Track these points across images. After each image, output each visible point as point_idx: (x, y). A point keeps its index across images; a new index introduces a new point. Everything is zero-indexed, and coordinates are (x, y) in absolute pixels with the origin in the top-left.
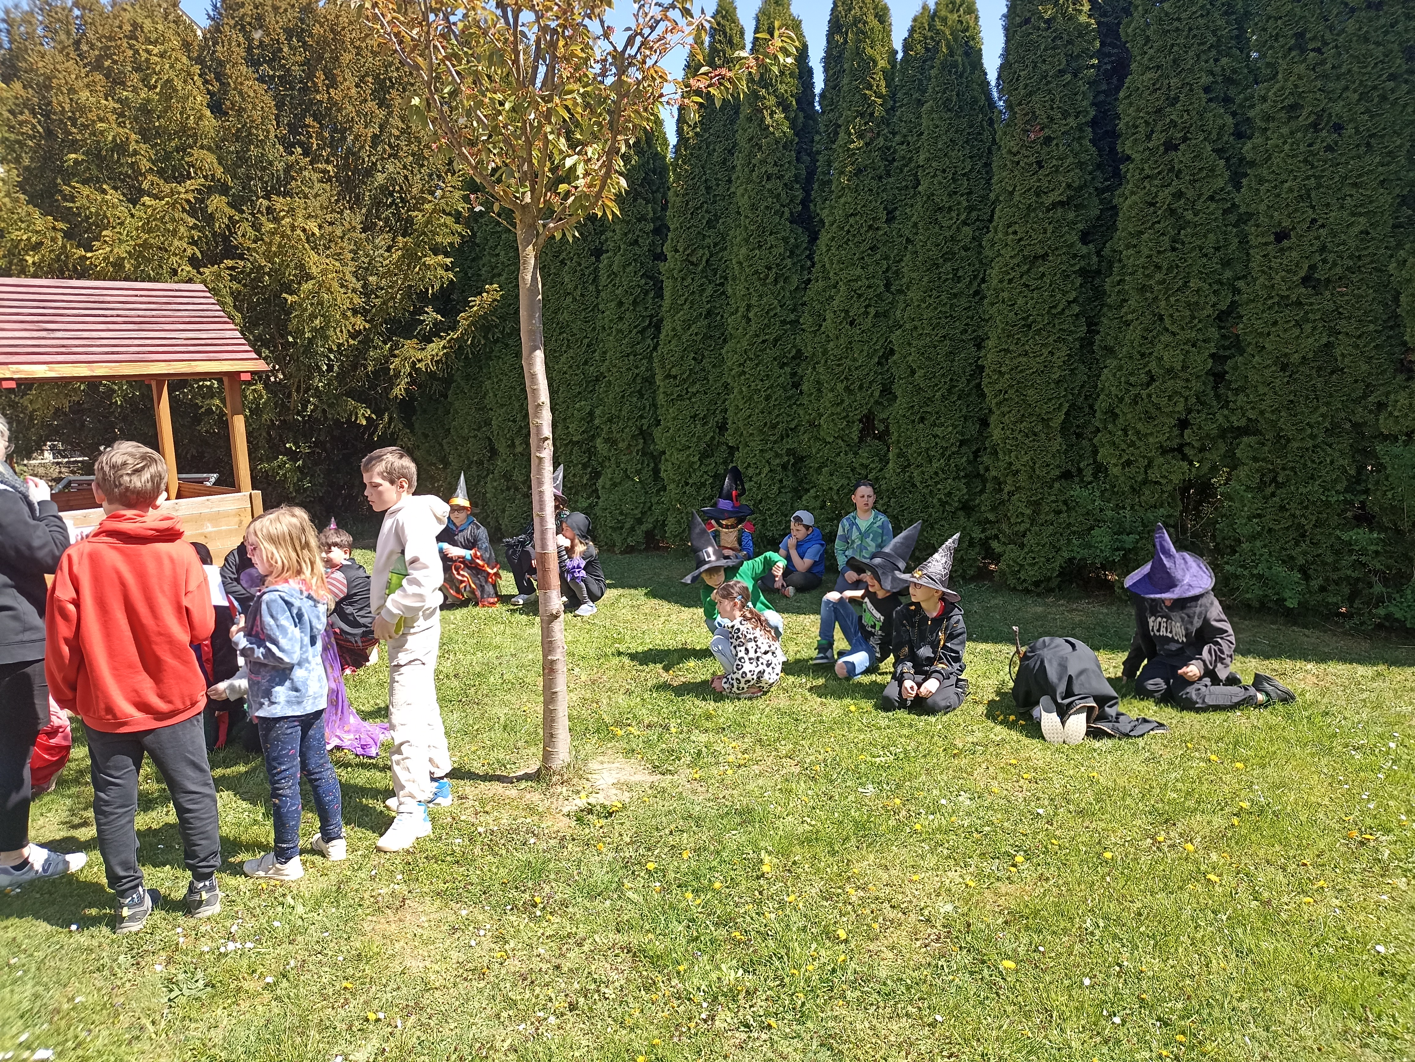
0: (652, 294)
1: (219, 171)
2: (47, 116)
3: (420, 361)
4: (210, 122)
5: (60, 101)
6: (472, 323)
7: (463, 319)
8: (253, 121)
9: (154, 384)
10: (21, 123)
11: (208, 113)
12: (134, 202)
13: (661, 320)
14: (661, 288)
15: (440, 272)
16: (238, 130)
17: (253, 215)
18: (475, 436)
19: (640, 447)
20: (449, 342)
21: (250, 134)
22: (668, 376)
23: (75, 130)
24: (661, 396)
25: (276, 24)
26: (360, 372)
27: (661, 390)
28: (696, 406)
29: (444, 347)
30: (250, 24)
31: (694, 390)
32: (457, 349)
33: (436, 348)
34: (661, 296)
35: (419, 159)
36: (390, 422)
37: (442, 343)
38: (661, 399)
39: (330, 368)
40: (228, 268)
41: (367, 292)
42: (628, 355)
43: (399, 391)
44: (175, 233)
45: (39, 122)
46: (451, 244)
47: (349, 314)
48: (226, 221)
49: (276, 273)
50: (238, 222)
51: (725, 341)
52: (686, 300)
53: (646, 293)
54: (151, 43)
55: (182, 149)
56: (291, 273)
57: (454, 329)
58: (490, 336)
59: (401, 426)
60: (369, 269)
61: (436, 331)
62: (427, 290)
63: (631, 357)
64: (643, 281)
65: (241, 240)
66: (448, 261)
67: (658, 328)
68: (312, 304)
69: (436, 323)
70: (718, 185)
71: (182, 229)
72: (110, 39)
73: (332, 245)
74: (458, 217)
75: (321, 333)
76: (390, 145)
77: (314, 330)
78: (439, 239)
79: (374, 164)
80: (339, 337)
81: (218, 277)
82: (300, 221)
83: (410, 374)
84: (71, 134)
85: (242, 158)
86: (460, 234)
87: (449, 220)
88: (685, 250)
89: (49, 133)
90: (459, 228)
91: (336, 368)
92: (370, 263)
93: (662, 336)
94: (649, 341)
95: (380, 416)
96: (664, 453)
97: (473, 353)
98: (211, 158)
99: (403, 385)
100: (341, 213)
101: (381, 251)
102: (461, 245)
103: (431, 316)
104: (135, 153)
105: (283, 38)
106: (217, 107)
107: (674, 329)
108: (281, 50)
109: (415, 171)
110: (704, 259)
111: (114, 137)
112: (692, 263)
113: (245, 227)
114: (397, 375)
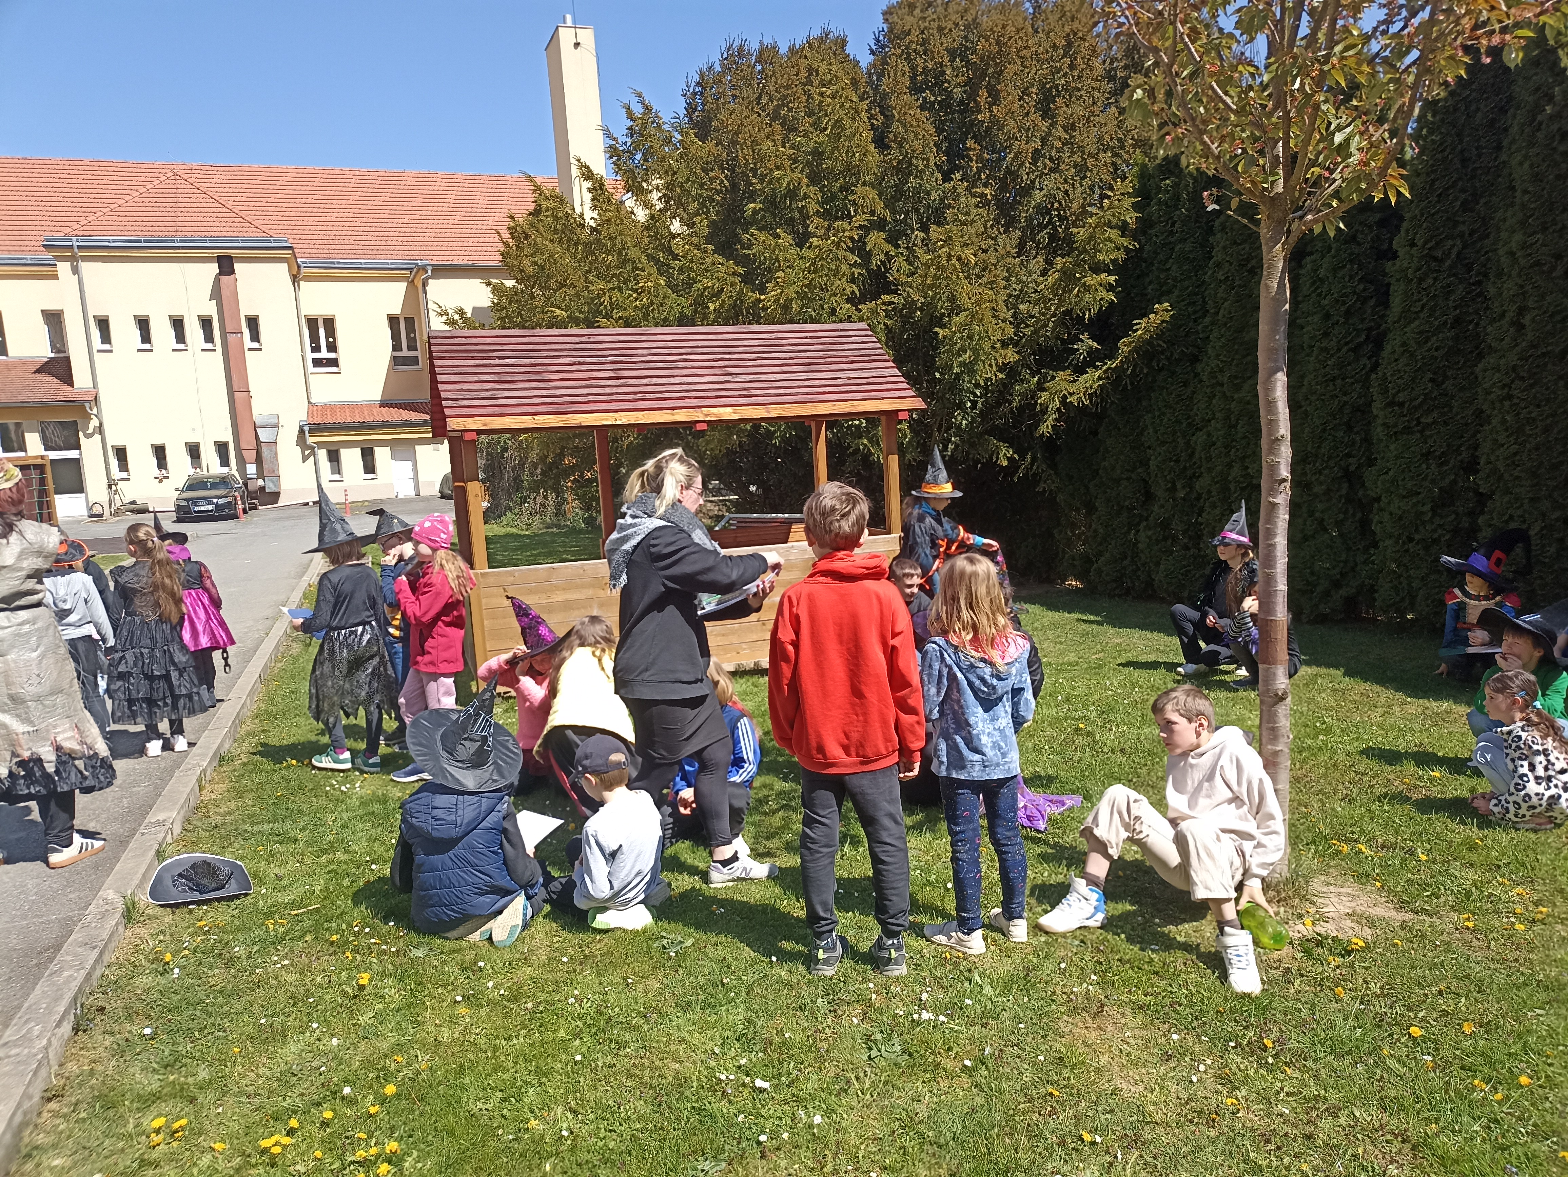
0: (1372, 302)
1: (880, 206)
2: (733, 171)
3: (1071, 394)
4: (874, 157)
5: (745, 154)
6: (1136, 350)
7: (1125, 346)
8: (914, 151)
9: (813, 425)
10: (711, 180)
11: (872, 148)
12: (800, 245)
13: (1385, 334)
14: (1387, 294)
15: (1102, 293)
16: (900, 162)
17: (907, 248)
18: (1128, 479)
19: (1344, 492)
20: (1105, 372)
21: (911, 164)
22: (1391, 404)
23: (755, 181)
24: (1379, 429)
25: (940, 45)
26: (1004, 409)
27: (1380, 421)
28: (1430, 442)
29: (1099, 378)
30: (915, 51)
31: (1429, 420)
32: (1115, 379)
33: (1092, 379)
34: (1386, 305)
35: (1081, 169)
36: (1032, 464)
37: (1097, 374)
38: (1378, 432)
39: (974, 404)
40: (884, 304)
41: (1018, 321)
42: (1334, 379)
43: (1046, 428)
44: (836, 273)
45: (726, 177)
46: (1114, 261)
47: (998, 346)
48: (883, 257)
49: (929, 306)
50: (893, 257)
51: (1481, 356)
52: (1423, 307)
53: (1365, 301)
54: (824, 86)
55: (845, 188)
56: (942, 306)
57: (1112, 357)
58: (1154, 364)
59: (1044, 467)
60: (1021, 297)
61: (1092, 360)
62: (1084, 314)
63: (1339, 382)
64: (1361, 287)
65: (896, 275)
66: (1112, 279)
67: (1379, 343)
68: (961, 338)
69: (1091, 351)
70: (1479, 156)
71: (844, 268)
72: (788, 87)
73: (986, 274)
74: (1123, 228)
75: (969, 368)
76: (1051, 158)
77: (963, 364)
78: (1100, 257)
79: (1033, 182)
80: (987, 372)
81: (874, 312)
82: (957, 250)
83: (1058, 409)
84: (752, 184)
85: (899, 192)
86: (1127, 249)
87: (1114, 234)
88: (1426, 243)
89: (734, 186)
90: (1124, 241)
91: (980, 405)
92: (1021, 290)
93: (1385, 354)
94: (1364, 361)
95: (1023, 457)
96: (1378, 499)
97: (1132, 384)
98: (873, 194)
99: (1050, 422)
100: (995, 239)
101: (1034, 276)
102: (1125, 261)
103: (1087, 343)
104: (806, 196)
105: (946, 59)
106: (881, 142)
107: (1404, 344)
108: (943, 73)
109: (1077, 184)
110: (1455, 251)
111: (788, 184)
112: (1436, 259)
113: (900, 263)
114: (1044, 410)
